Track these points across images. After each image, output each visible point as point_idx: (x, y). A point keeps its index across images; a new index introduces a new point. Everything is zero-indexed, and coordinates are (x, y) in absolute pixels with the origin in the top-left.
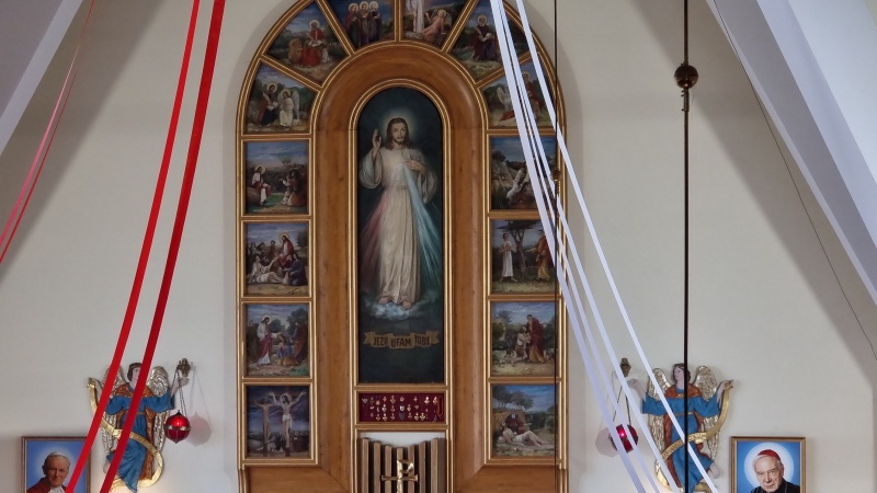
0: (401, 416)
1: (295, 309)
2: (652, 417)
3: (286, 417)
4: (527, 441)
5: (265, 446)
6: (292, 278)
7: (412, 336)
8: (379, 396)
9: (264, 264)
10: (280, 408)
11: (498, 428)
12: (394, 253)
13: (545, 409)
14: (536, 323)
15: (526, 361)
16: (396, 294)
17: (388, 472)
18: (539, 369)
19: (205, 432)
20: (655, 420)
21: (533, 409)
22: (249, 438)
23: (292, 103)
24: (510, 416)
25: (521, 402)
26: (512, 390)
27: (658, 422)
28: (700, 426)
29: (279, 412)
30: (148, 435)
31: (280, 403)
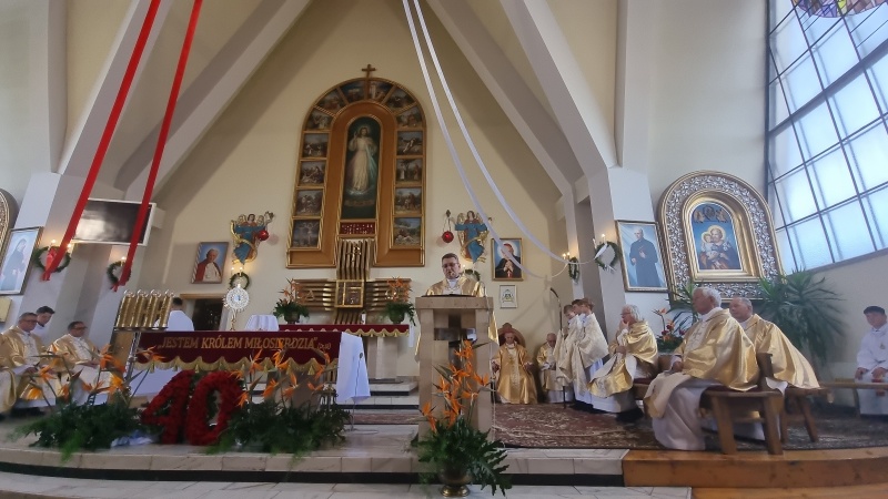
0: (357, 232)
1: (318, 192)
2: (459, 231)
3: (310, 232)
4: (408, 240)
5: (299, 243)
6: (318, 181)
7: (364, 202)
8: (348, 224)
9: (307, 176)
11: (396, 235)
12: (359, 173)
13: (416, 227)
14: (412, 195)
15: (408, 209)
16: (359, 187)
17: (349, 251)
19: (275, 240)
21: (411, 227)
22: (293, 240)
23: (324, 122)
24: (402, 230)
25: (406, 225)
26: (402, 220)
28: (479, 234)
29: (307, 230)
30: (253, 242)
31: (308, 227)
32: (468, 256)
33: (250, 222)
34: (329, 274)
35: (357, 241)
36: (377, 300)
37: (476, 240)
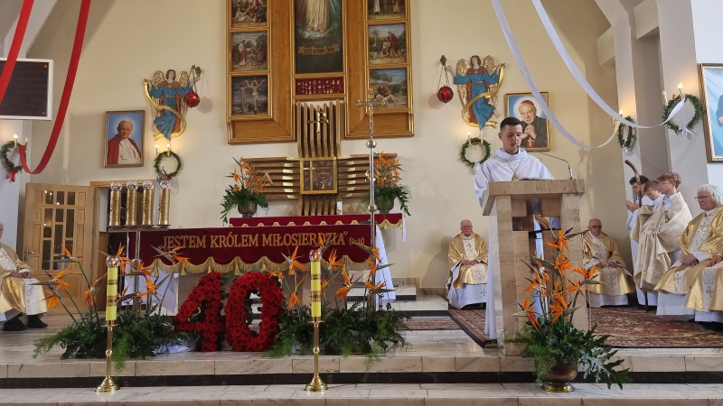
0: (319, 91)
1: (260, 34)
2: (460, 85)
3: (255, 93)
4: (390, 101)
5: (242, 110)
6: (258, 19)
7: (325, 47)
8: (306, 80)
9: (242, 12)
10: (251, 88)
12: (314, 4)
13: (399, 82)
14: (393, 36)
15: (388, 57)
16: (316, 26)
17: (312, 119)
18: (395, 60)
19: (208, 107)
21: (393, 83)
22: (233, 106)
24: (380, 87)
25: (386, 79)
26: (380, 73)
27: (464, 89)
28: (487, 88)
29: (251, 91)
30: (178, 108)
31: (251, 86)
32: (472, 119)
33: (170, 81)
34: (288, 151)
35: (321, 104)
36: (354, 182)
37: (484, 97)
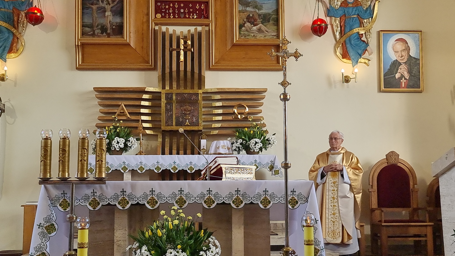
0: (182, 16)
2: (334, 18)
3: (108, 13)
4: (260, 30)
5: (94, 31)
8: (168, 2)
10: (104, 8)
11: (242, 22)
13: (270, 11)
17: (174, 46)
20: (335, 21)
21: (263, 11)
22: (83, 26)
24: (249, 15)
25: (256, 7)
27: (337, 22)
28: (361, 24)
29: (103, 10)
30: (15, 25)
31: (104, 5)
32: (345, 55)
34: (147, 80)
35: (185, 30)
36: (220, 118)
37: (358, 33)
